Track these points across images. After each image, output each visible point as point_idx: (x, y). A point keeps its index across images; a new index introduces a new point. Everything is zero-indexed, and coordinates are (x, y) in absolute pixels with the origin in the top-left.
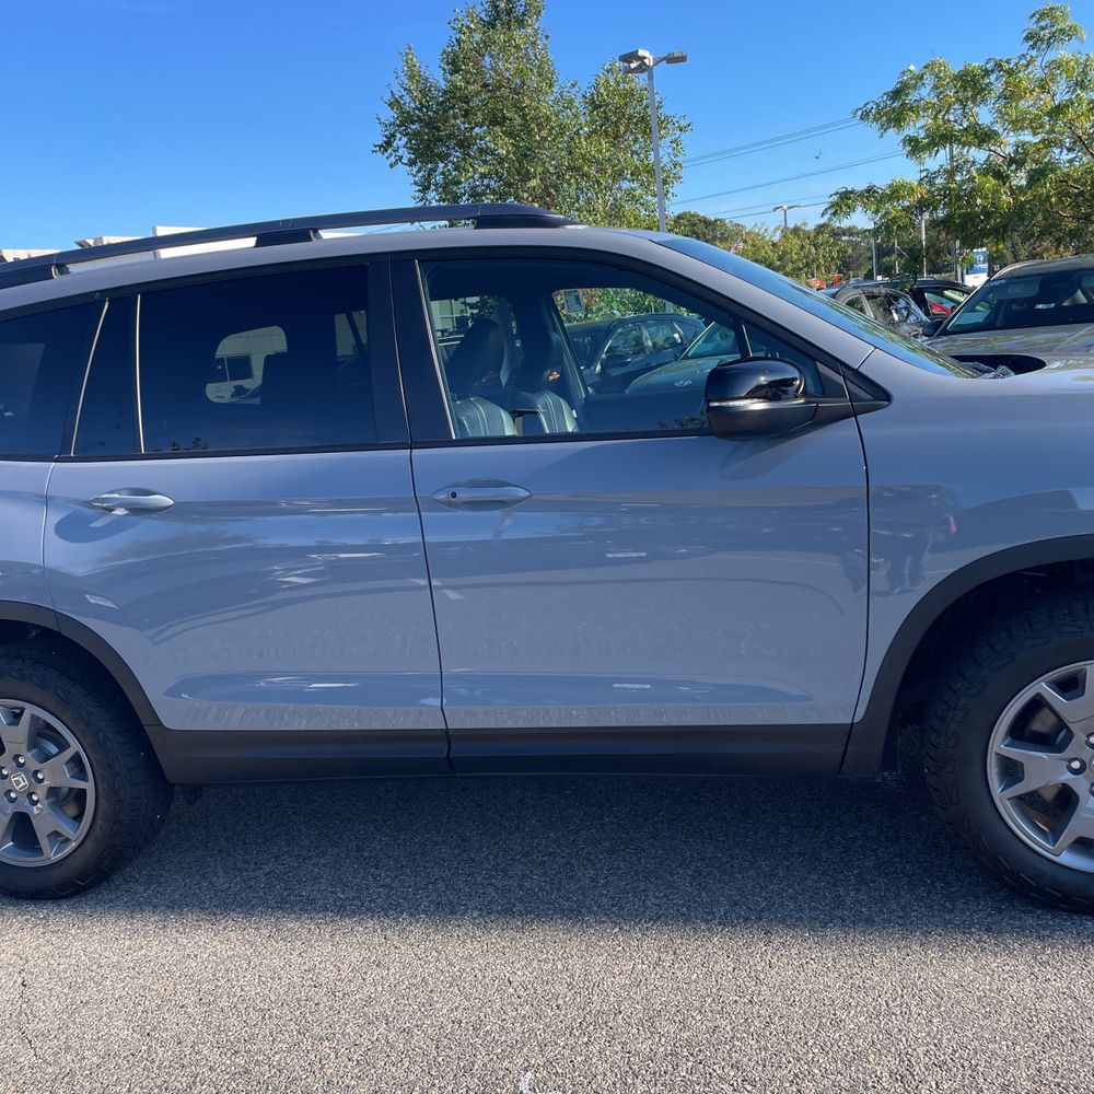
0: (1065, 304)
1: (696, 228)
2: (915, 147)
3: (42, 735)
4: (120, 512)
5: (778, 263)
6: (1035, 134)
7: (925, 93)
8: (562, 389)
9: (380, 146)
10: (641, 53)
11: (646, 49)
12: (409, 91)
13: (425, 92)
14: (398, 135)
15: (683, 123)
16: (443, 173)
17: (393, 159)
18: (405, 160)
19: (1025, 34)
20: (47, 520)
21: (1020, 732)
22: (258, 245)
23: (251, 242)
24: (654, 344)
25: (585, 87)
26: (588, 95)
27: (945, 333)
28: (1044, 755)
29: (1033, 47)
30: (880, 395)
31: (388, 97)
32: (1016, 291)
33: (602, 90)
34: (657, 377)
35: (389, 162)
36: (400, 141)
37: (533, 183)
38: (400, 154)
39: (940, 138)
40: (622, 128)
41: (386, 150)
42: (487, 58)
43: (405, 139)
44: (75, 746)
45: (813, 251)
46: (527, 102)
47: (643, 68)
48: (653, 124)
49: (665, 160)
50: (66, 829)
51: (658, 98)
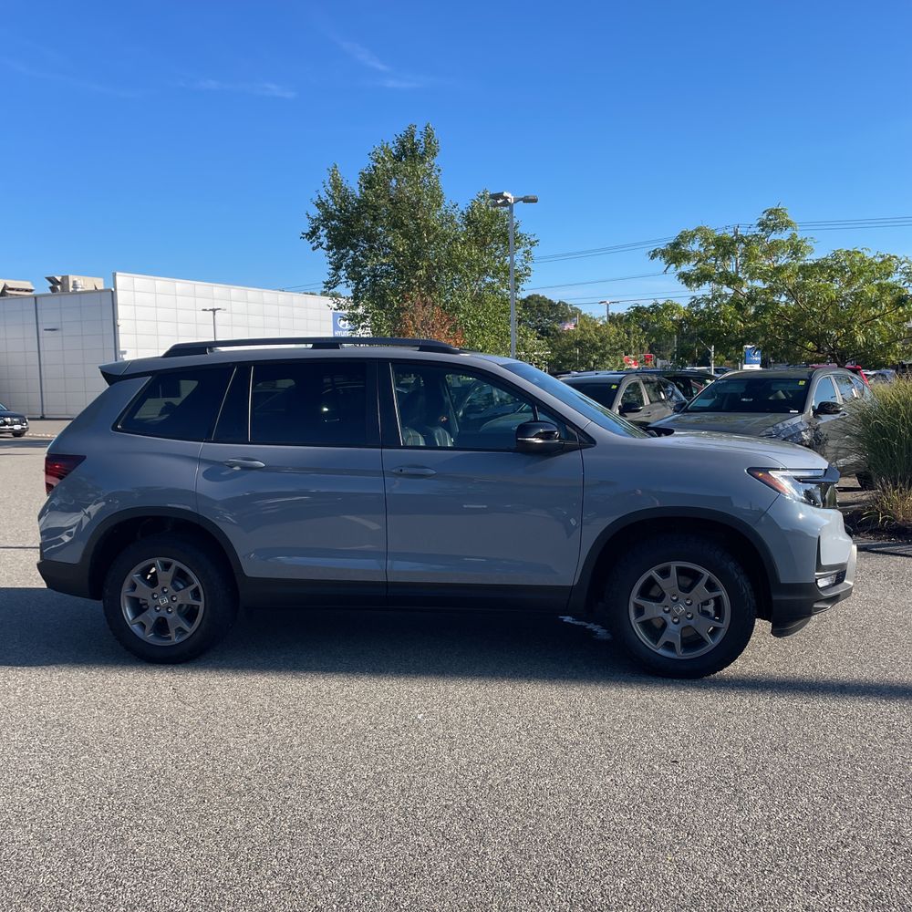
0: (771, 398)
1: (542, 308)
2: (687, 279)
3: (181, 576)
4: (237, 468)
5: (599, 344)
6: (764, 283)
7: (695, 247)
8: (447, 426)
9: (307, 234)
10: (505, 194)
11: (508, 191)
12: (332, 197)
13: (344, 199)
14: (321, 228)
15: (533, 239)
16: (352, 258)
17: (315, 244)
18: (324, 246)
19: (759, 221)
20: (198, 470)
21: (644, 593)
22: (313, 348)
23: (310, 346)
24: (501, 400)
25: (463, 207)
26: (465, 213)
27: (686, 411)
28: (654, 604)
29: (763, 230)
30: (588, 441)
31: (316, 199)
32: (732, 389)
33: (476, 211)
34: (501, 422)
35: (312, 246)
36: (323, 232)
37: (421, 272)
38: (321, 240)
39: (702, 278)
40: (488, 239)
41: (311, 238)
42: (394, 181)
43: (326, 231)
44: (197, 583)
45: (626, 337)
46: (420, 215)
47: (506, 203)
48: (511, 237)
49: (519, 263)
50: (185, 627)
51: (515, 221)
